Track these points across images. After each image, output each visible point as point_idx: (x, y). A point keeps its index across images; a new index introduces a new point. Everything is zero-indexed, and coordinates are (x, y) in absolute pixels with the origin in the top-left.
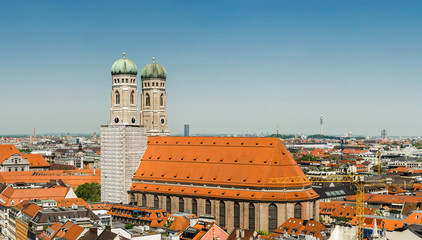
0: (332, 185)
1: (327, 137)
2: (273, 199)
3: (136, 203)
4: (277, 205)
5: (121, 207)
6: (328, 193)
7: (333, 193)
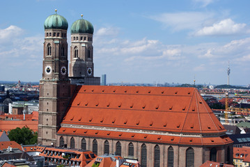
0: (243, 132)
1: (234, 87)
2: (191, 143)
3: (66, 146)
4: (195, 149)
5: (53, 149)
6: (240, 140)
7: (244, 140)
